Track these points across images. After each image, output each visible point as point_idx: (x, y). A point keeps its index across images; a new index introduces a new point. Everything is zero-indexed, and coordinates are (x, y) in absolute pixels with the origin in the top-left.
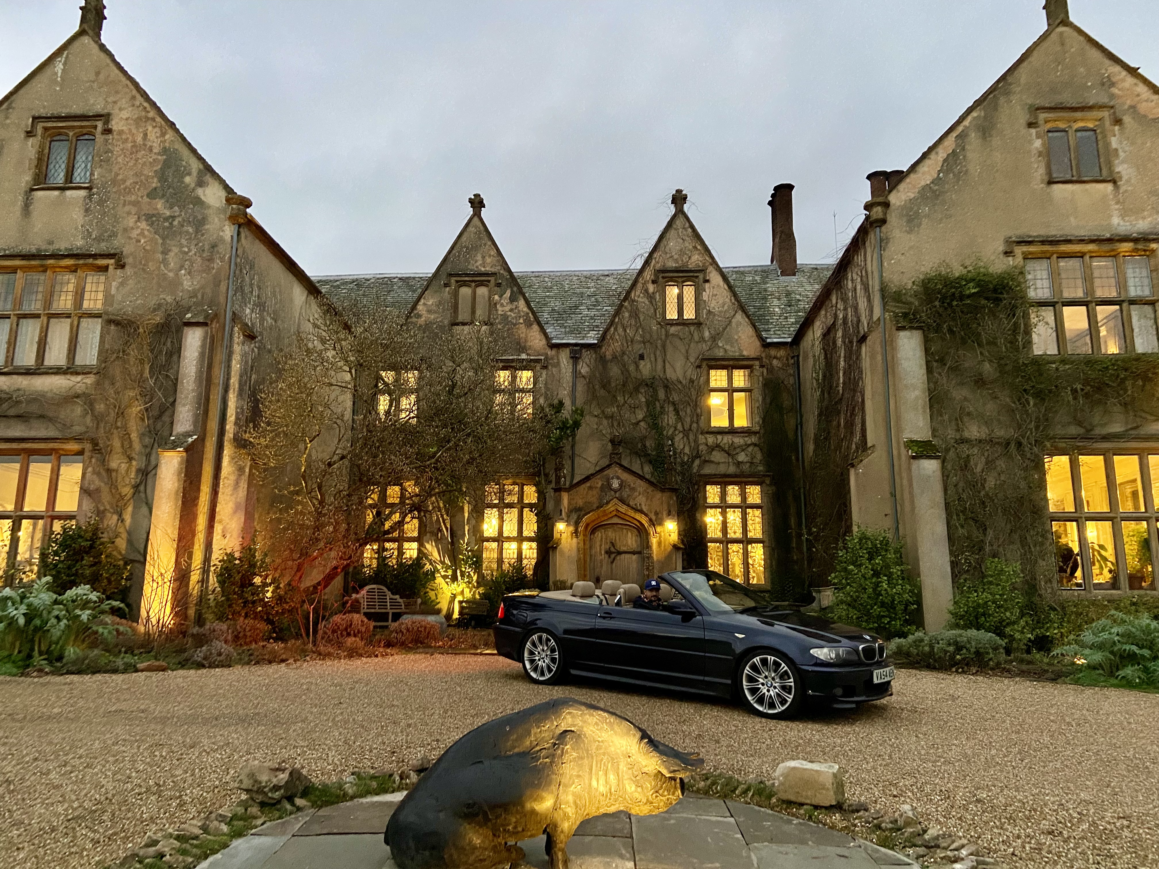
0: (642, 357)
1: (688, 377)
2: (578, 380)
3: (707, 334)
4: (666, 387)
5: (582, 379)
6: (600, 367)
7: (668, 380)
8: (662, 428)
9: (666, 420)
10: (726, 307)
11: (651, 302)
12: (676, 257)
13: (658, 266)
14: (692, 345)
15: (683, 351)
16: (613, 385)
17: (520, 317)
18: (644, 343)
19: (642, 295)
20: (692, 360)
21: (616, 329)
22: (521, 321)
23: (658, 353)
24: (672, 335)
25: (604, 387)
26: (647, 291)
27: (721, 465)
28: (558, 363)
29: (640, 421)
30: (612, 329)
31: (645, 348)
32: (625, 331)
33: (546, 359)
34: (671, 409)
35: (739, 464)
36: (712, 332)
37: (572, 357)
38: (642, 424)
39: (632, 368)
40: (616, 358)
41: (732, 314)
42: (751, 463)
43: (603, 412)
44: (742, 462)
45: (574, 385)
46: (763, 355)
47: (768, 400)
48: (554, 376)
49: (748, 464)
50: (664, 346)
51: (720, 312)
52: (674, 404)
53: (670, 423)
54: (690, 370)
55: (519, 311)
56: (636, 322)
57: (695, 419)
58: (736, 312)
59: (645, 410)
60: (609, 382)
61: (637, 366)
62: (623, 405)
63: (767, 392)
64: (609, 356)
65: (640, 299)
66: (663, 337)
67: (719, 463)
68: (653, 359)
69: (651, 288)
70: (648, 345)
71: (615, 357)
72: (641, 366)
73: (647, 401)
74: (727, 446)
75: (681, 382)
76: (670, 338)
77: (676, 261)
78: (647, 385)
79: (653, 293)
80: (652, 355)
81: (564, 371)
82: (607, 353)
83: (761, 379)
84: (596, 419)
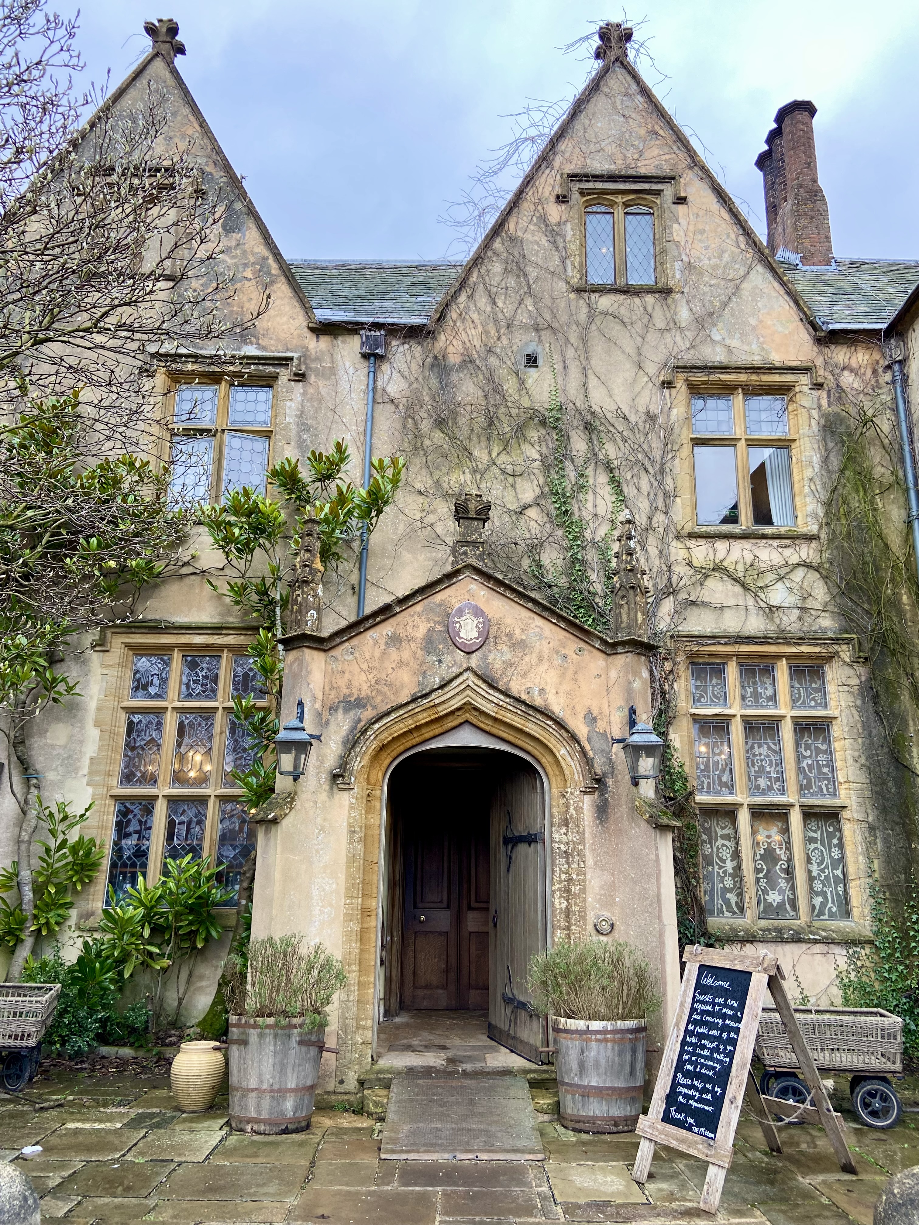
0: (531, 361)
1: (642, 409)
2: (379, 408)
3: (684, 315)
4: (589, 428)
5: (390, 407)
6: (434, 382)
7: (593, 414)
8: (581, 525)
9: (590, 505)
10: (726, 257)
11: (554, 243)
12: (610, 149)
13: (570, 168)
14: (650, 337)
15: (630, 350)
16: (463, 421)
17: (245, 265)
18: (537, 330)
19: (532, 227)
20: (651, 369)
21: (470, 297)
22: (248, 274)
23: (570, 353)
24: (605, 314)
25: (440, 423)
26: (543, 219)
27: (728, 615)
28: (333, 370)
29: (526, 508)
30: (463, 298)
31: (540, 341)
32: (495, 303)
33: (305, 357)
34: (603, 478)
35: (771, 610)
36: (698, 308)
37: (365, 356)
38: (533, 513)
39: (510, 386)
40: (472, 361)
41: (742, 272)
42: (803, 609)
43: (438, 483)
44: (778, 608)
45: (371, 419)
46: (819, 362)
47: (835, 462)
48: (320, 400)
49: (796, 612)
50: (584, 338)
51: (715, 267)
52: (609, 468)
53: (601, 511)
54: (646, 393)
55: (244, 252)
56: (519, 285)
57: (660, 503)
58: (750, 268)
59: (541, 480)
60: (454, 414)
61: (522, 383)
62: (487, 469)
63: (831, 445)
64: (454, 359)
65: (528, 236)
66: (583, 317)
67: (722, 608)
68: (559, 367)
69: (555, 212)
70: (546, 335)
71: (468, 361)
72: (530, 382)
73: (544, 459)
74: (740, 567)
75: (625, 418)
76: (598, 321)
77: (612, 158)
78: (543, 423)
79: (559, 224)
80: (557, 357)
81: (344, 386)
82: (451, 349)
83: (815, 413)
84: (421, 499)
